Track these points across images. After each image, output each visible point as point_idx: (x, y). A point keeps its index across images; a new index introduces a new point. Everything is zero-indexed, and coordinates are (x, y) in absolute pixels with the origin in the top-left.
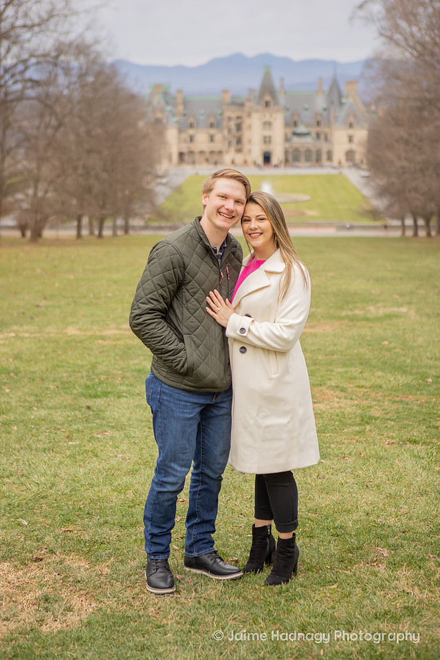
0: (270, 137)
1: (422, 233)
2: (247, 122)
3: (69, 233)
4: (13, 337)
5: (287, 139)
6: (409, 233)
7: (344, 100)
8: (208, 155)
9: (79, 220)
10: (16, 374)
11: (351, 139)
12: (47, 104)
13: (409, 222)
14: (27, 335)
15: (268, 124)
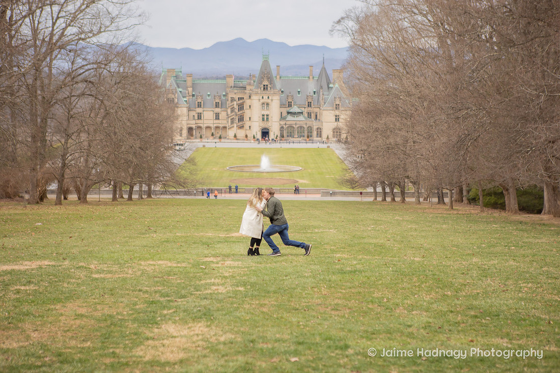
0: (267, 115)
2: (248, 102)
6: (380, 198)
7: (331, 85)
8: (213, 131)
11: (337, 118)
13: (379, 189)
15: (266, 105)
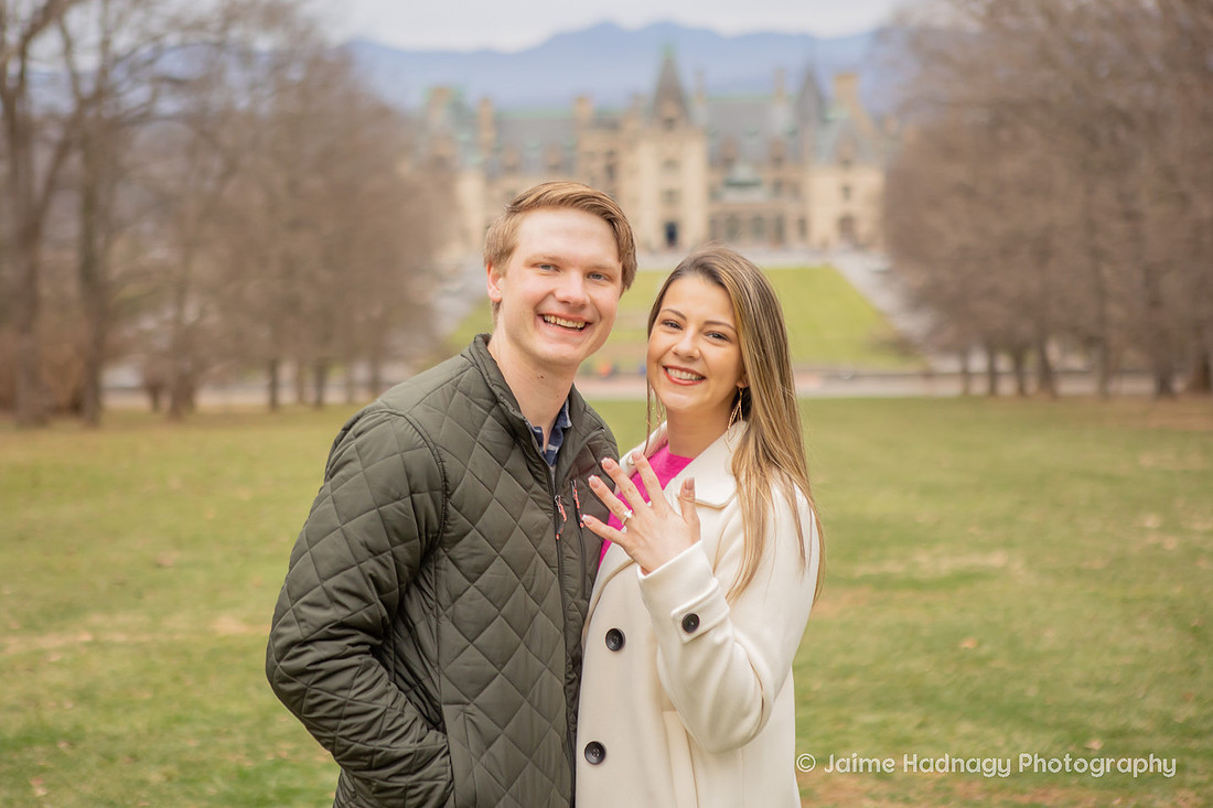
0: (677, 191)
1: (1007, 387)
2: (627, 160)
3: (250, 397)
4: (88, 644)
5: (713, 194)
6: (979, 387)
7: (829, 114)
9: (272, 367)
10: (72, 744)
11: (846, 191)
12: (204, 128)
13: (978, 362)
14: (120, 638)
15: (671, 165)
